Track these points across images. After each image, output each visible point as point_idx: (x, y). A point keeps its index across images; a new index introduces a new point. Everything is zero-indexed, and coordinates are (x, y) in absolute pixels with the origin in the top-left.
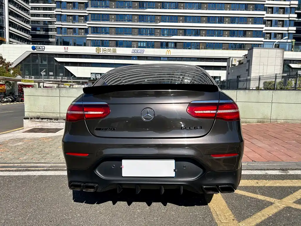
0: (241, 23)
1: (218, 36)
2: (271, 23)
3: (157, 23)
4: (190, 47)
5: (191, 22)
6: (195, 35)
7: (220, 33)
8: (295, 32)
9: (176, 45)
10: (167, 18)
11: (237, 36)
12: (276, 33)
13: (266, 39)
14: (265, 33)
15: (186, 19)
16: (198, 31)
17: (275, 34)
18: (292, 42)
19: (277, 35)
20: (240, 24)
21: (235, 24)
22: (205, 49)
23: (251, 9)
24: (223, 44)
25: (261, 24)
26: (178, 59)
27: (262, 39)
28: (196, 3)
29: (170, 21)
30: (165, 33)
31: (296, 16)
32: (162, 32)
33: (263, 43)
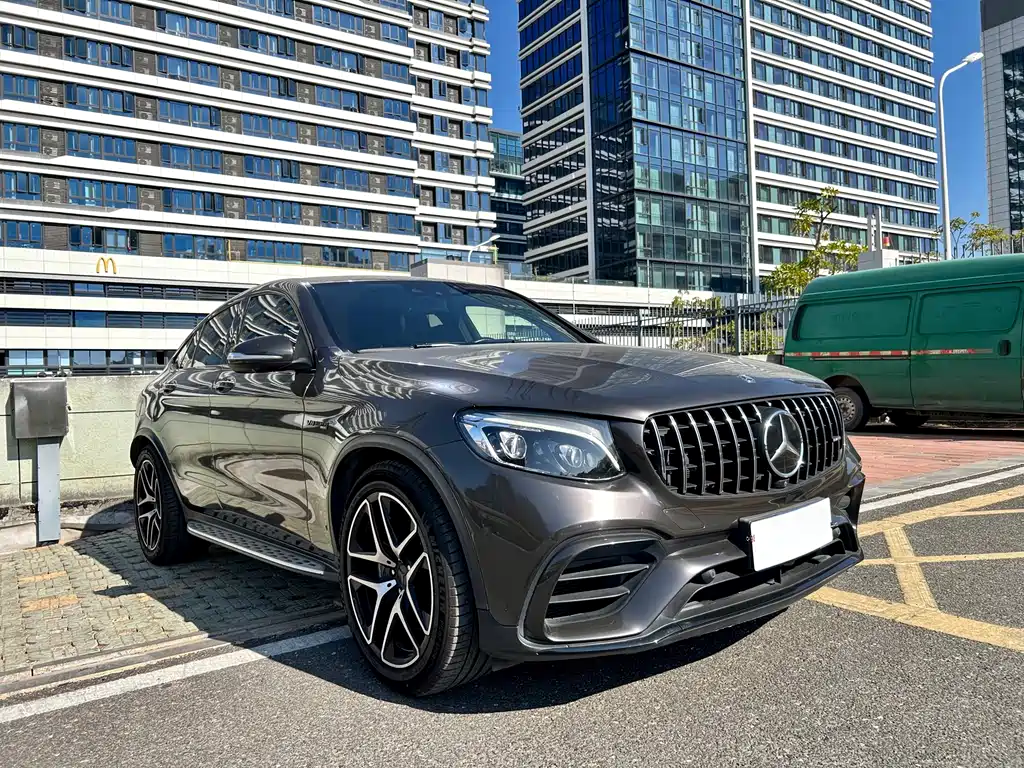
0: (353, 186)
1: (285, 221)
2: (432, 195)
3: (49, 153)
4: (190, 251)
5: (186, 168)
6: (206, 212)
7: (291, 211)
8: (495, 226)
9: (134, 242)
10: (92, 142)
11: (343, 226)
12: (449, 225)
13: (426, 240)
14: (419, 222)
15: (165, 153)
16: (217, 199)
17: (449, 229)
18: (491, 253)
19: (452, 230)
20: (349, 188)
21: (334, 187)
22: (243, 258)
23: (375, 149)
24: (305, 248)
25: (409, 195)
26: (148, 290)
27: (416, 240)
28: (201, 106)
29: (104, 154)
30: (87, 195)
31: (492, 182)
32: (75, 188)
33: (418, 251)
